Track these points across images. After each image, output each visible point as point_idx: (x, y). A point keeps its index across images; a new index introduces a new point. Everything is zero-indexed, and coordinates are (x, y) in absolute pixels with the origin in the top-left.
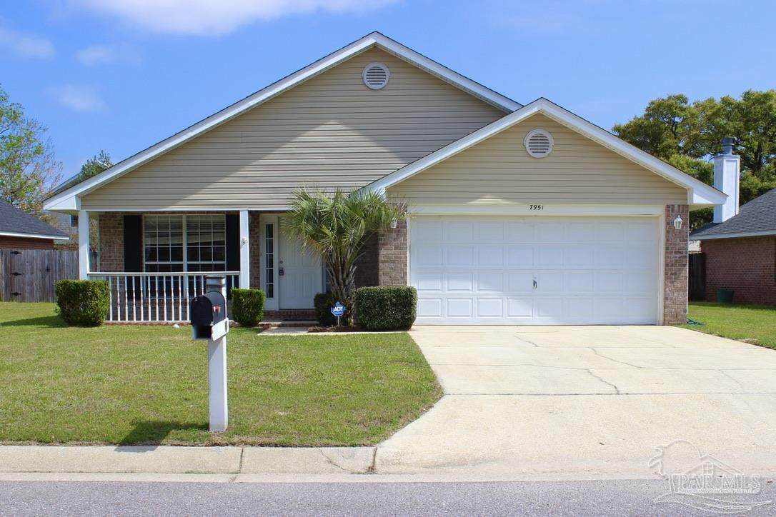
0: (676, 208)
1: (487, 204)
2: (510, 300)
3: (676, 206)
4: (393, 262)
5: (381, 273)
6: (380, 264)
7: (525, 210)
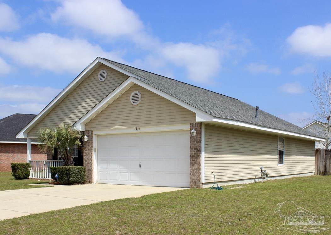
0: (194, 125)
1: (118, 129)
2: (131, 173)
3: (194, 124)
4: (88, 156)
5: (84, 160)
6: (84, 157)
7: (132, 130)
